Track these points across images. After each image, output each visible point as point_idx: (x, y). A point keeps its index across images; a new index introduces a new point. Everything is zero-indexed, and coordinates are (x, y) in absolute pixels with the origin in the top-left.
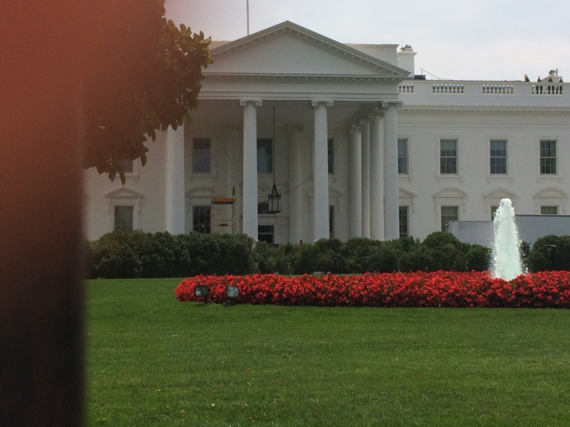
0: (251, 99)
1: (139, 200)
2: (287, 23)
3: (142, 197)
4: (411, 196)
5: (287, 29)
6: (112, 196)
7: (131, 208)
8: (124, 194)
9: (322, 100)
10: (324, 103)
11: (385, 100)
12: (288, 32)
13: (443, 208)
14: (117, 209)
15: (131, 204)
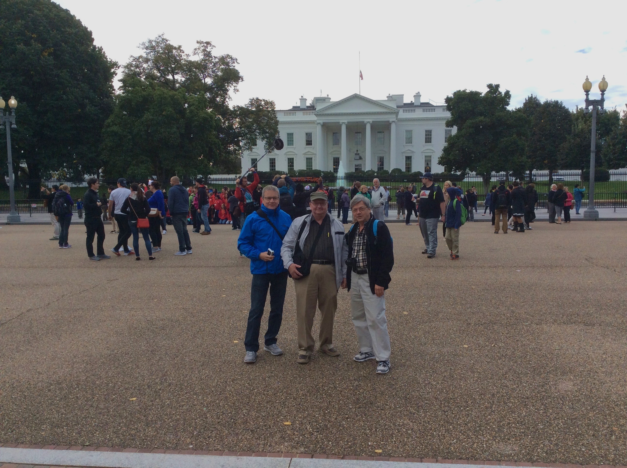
0: (343, 122)
1: (314, 155)
2: (356, 94)
3: (315, 154)
4: (413, 152)
5: (356, 96)
6: (305, 154)
7: (312, 158)
8: (309, 153)
9: (368, 121)
10: (369, 122)
11: (391, 120)
12: (356, 97)
13: (425, 156)
14: (307, 158)
15: (311, 157)
